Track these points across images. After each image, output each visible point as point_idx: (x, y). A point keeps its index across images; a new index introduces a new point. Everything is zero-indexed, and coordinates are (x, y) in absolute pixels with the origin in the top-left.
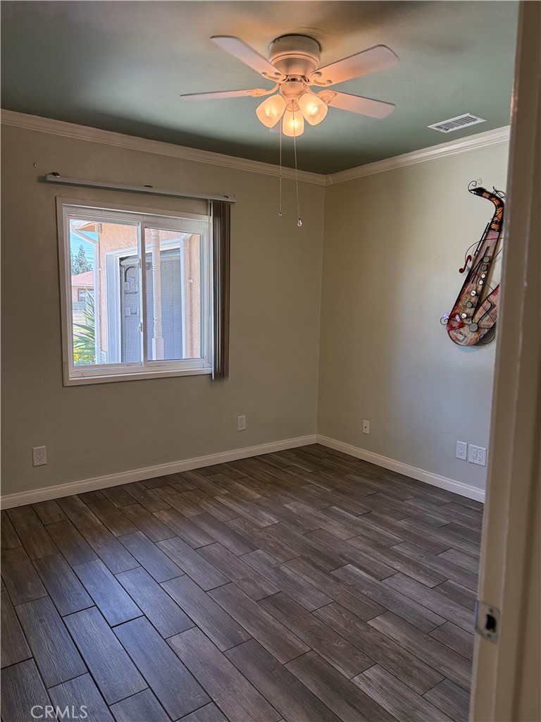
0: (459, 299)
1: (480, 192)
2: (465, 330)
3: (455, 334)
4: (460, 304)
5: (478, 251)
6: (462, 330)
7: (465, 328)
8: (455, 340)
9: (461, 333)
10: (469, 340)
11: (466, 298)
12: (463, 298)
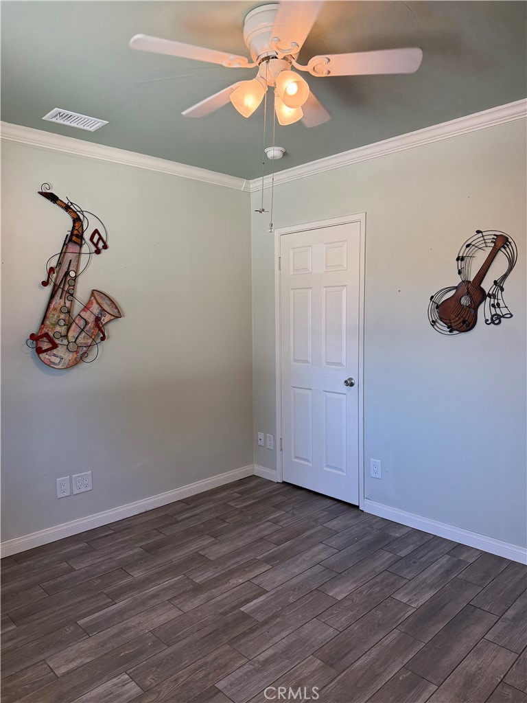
0: (45, 317)
1: (52, 198)
2: (60, 351)
3: (47, 357)
4: (47, 322)
5: (59, 264)
6: (55, 351)
7: (59, 349)
8: (49, 365)
9: (54, 355)
10: (67, 362)
11: (54, 315)
12: (50, 314)
